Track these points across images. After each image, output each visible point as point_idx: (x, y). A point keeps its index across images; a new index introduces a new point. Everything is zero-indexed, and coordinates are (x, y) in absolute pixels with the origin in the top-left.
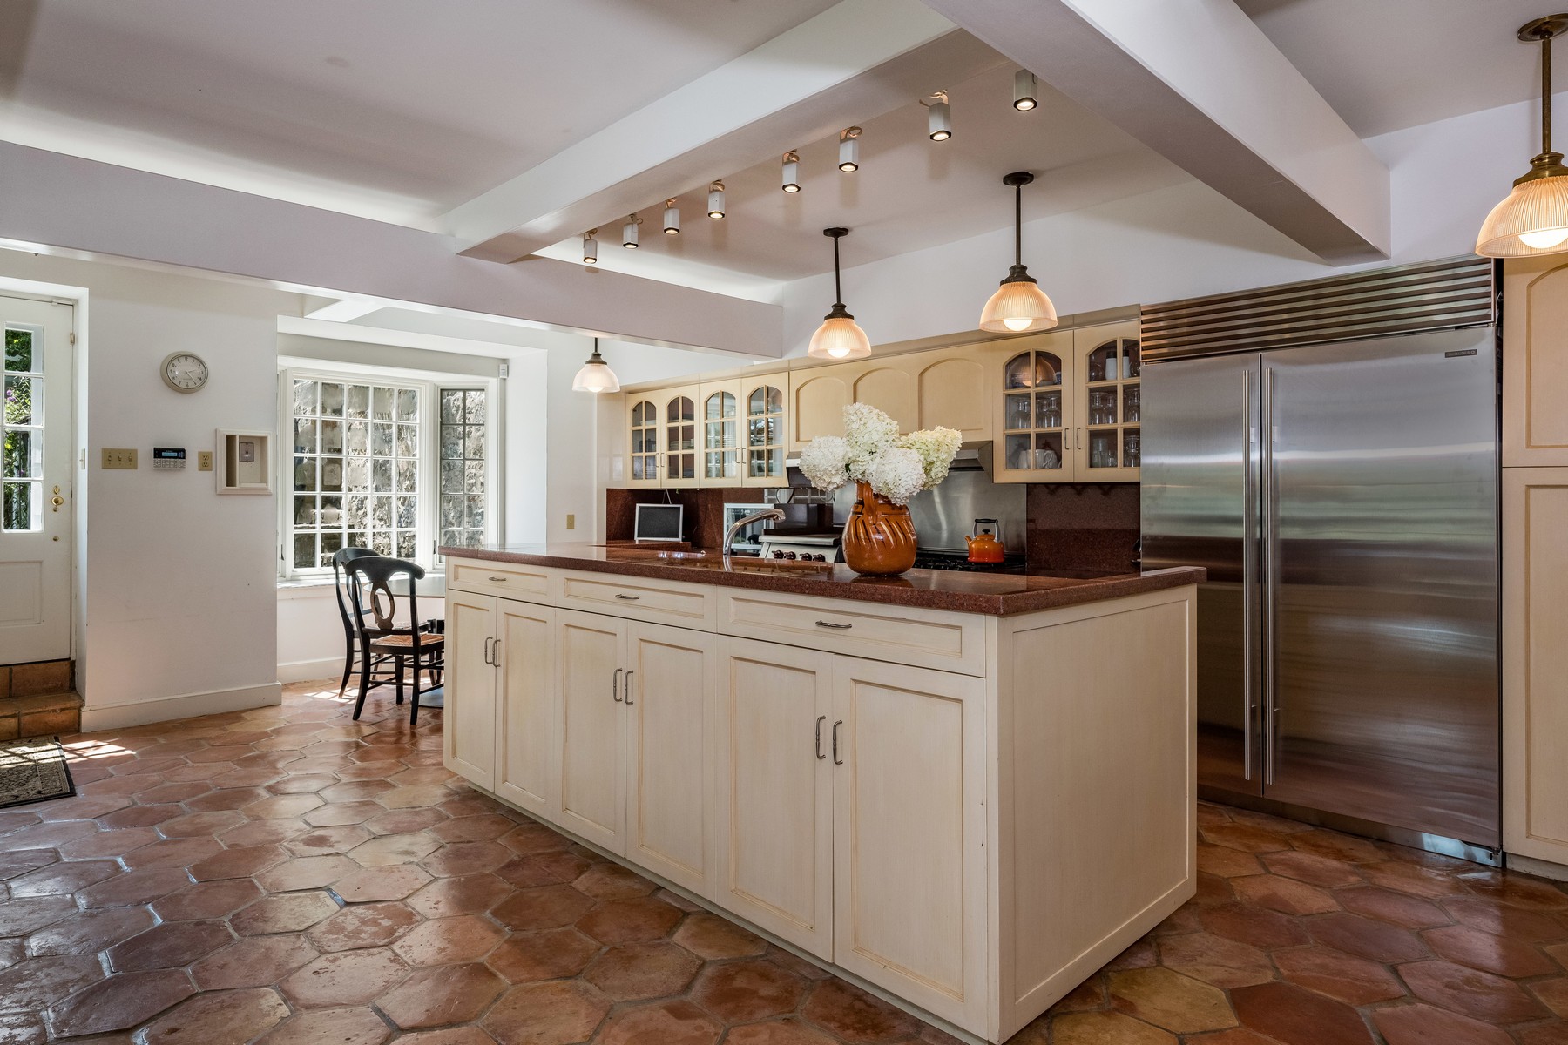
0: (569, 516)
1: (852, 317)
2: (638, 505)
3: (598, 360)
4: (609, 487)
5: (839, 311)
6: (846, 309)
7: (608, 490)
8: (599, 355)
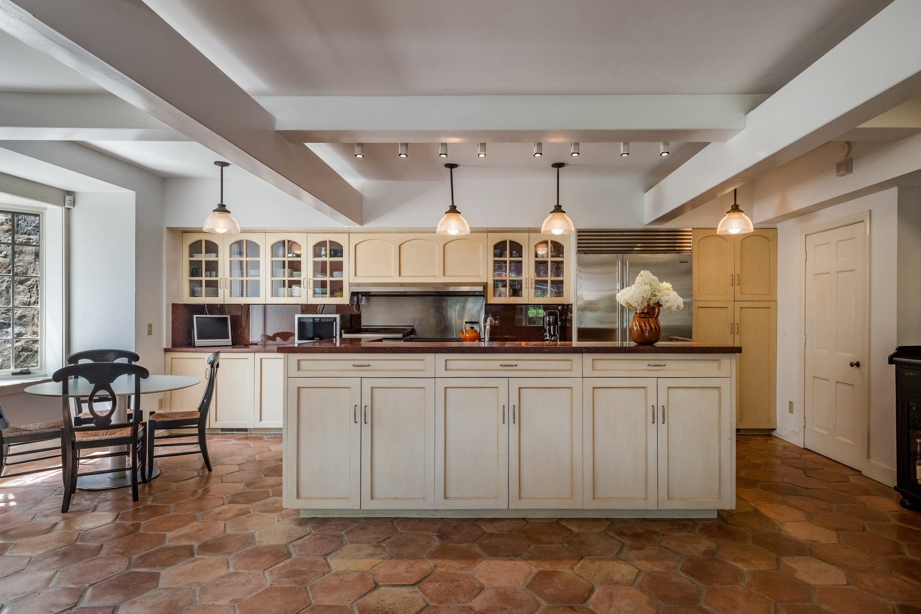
0: (149, 325)
1: (460, 213)
2: (195, 316)
3: (224, 209)
4: (173, 303)
5: (453, 210)
6: (457, 208)
7: (173, 304)
8: (225, 206)
